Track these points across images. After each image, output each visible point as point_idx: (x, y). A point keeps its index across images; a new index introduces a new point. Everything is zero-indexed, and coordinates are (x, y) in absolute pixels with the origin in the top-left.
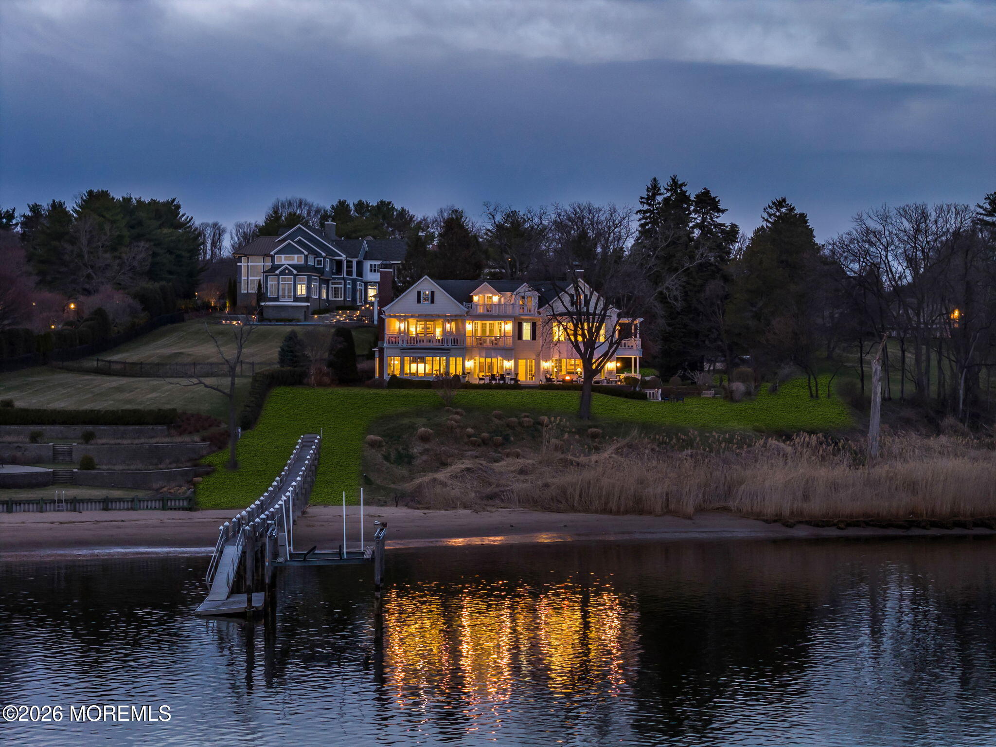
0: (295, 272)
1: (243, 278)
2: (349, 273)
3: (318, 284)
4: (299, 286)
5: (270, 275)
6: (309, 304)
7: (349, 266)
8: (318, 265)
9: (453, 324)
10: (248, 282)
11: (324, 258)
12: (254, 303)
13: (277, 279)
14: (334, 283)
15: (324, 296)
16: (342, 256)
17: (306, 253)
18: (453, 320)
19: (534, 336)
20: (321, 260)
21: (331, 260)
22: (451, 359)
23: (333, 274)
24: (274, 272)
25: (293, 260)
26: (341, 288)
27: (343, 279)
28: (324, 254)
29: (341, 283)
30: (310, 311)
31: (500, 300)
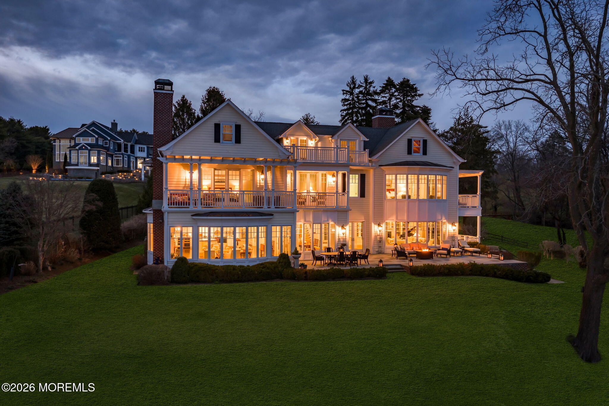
0: (89, 148)
1: (56, 153)
2: (126, 151)
3: (105, 156)
4: (92, 158)
5: (72, 150)
6: (99, 168)
7: (126, 146)
8: (105, 145)
9: (269, 175)
10: (60, 155)
11: (110, 141)
12: (62, 167)
13: (77, 153)
14: (116, 157)
15: (110, 164)
16: (121, 141)
17: (97, 136)
18: (269, 169)
19: (362, 193)
20: (107, 142)
21: (114, 143)
22: (274, 228)
23: (116, 151)
24: (75, 148)
25: (88, 140)
26: (121, 159)
27: (122, 154)
28: (109, 138)
29: (120, 157)
30: (100, 172)
31: (316, 144)
